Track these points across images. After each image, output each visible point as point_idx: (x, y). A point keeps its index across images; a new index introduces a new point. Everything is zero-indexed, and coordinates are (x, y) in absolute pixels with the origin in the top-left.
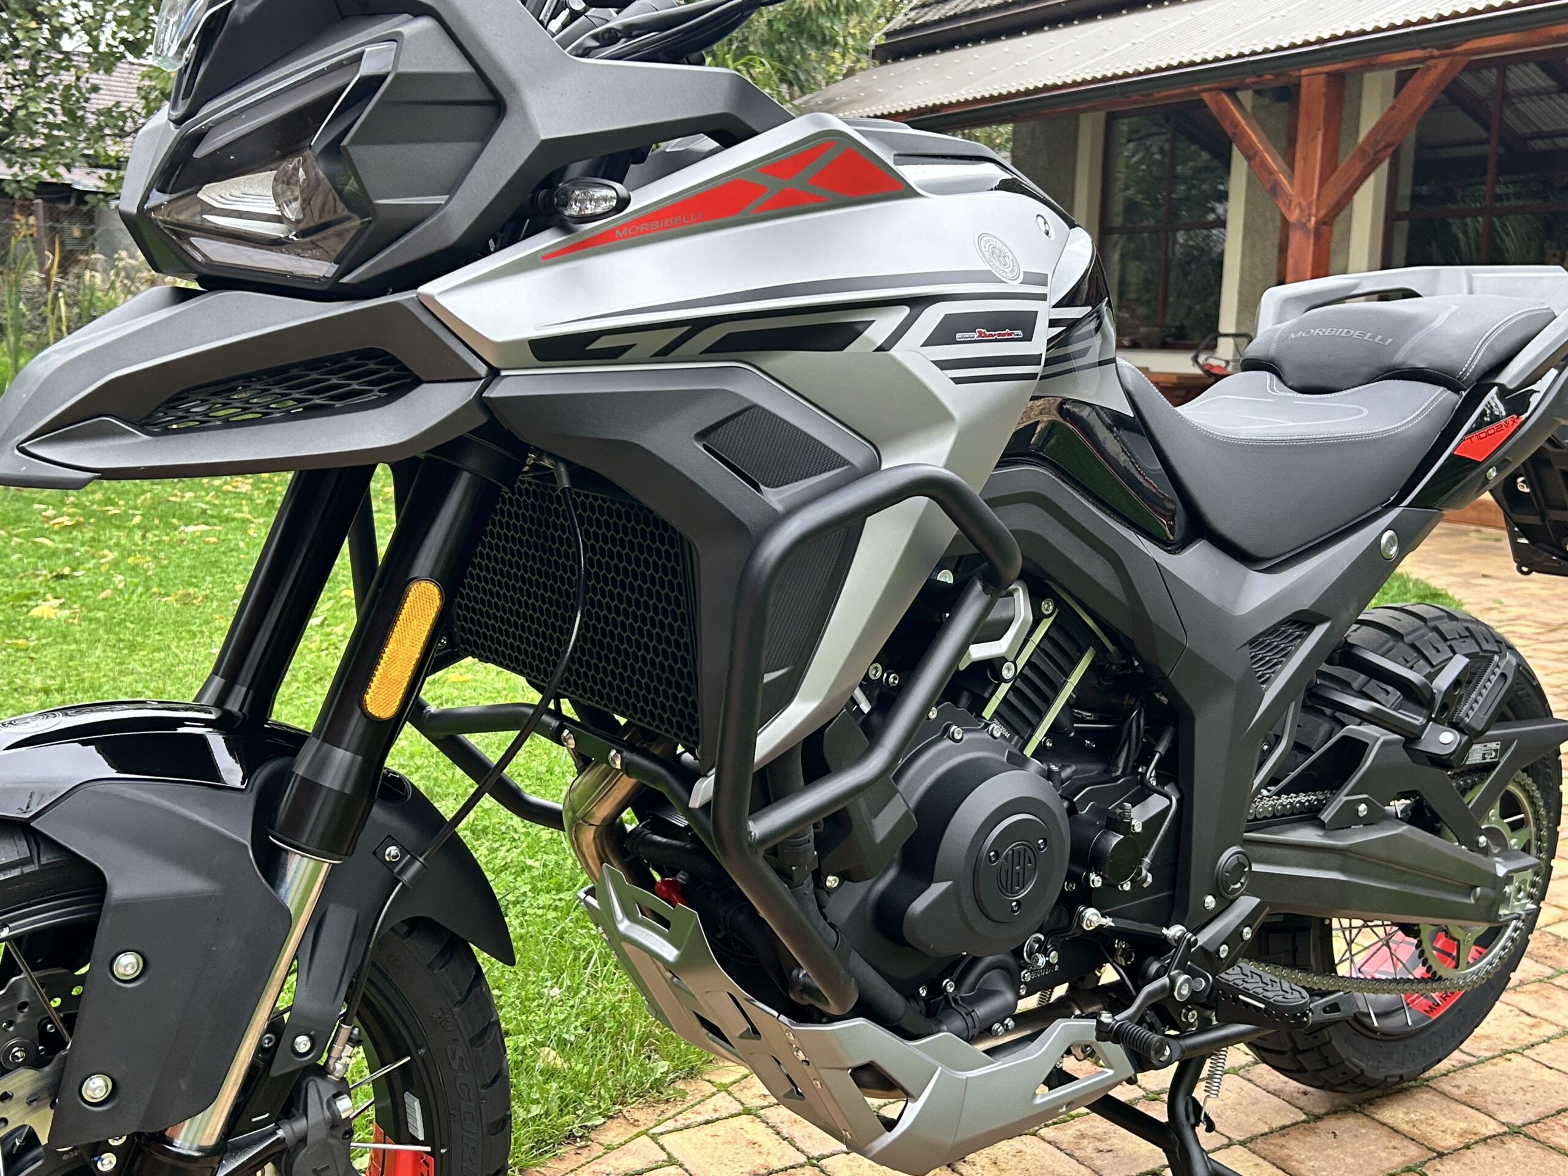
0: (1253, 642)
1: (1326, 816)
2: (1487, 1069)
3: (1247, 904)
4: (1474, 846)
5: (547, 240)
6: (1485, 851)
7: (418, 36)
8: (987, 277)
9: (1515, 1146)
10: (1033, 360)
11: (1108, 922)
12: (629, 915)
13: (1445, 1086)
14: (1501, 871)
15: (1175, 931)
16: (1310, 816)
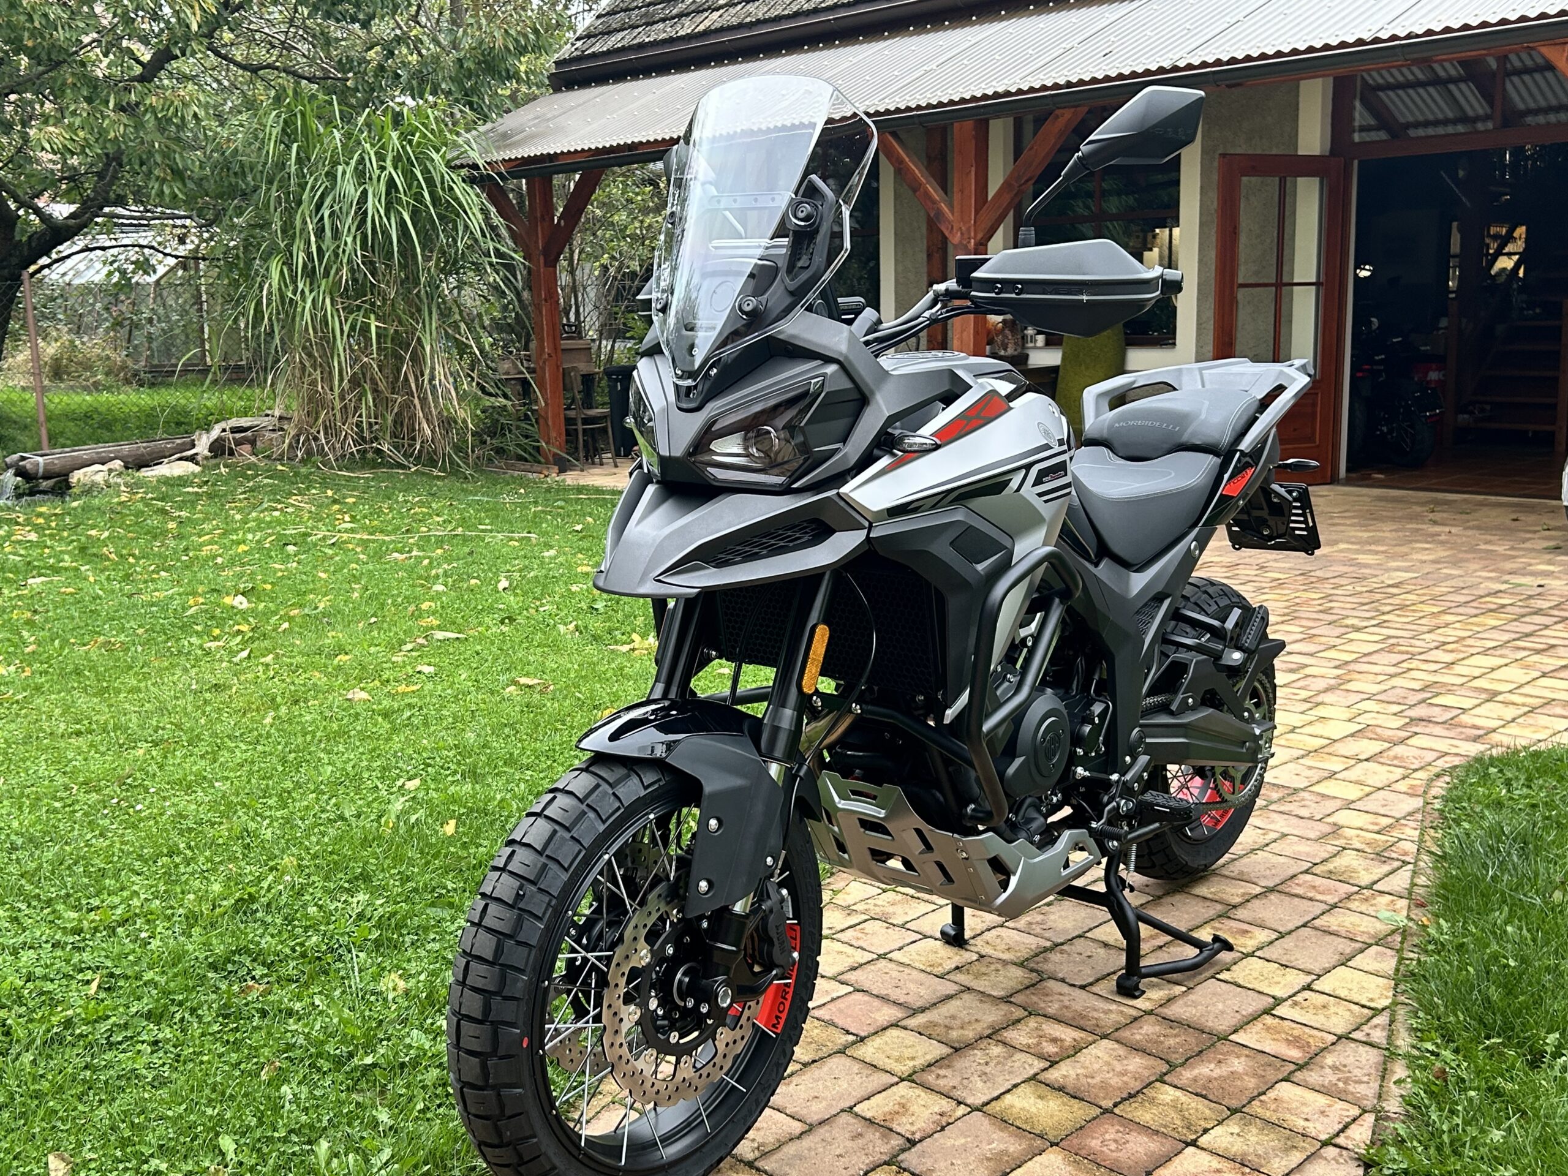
0: (1138, 612)
1: (1174, 707)
3: (1144, 759)
4: (1242, 718)
6: (1247, 721)
7: (833, 374)
9: (1273, 897)
10: (1069, 485)
11: (1087, 774)
14: (1257, 732)
15: (1115, 777)
16: (1164, 708)
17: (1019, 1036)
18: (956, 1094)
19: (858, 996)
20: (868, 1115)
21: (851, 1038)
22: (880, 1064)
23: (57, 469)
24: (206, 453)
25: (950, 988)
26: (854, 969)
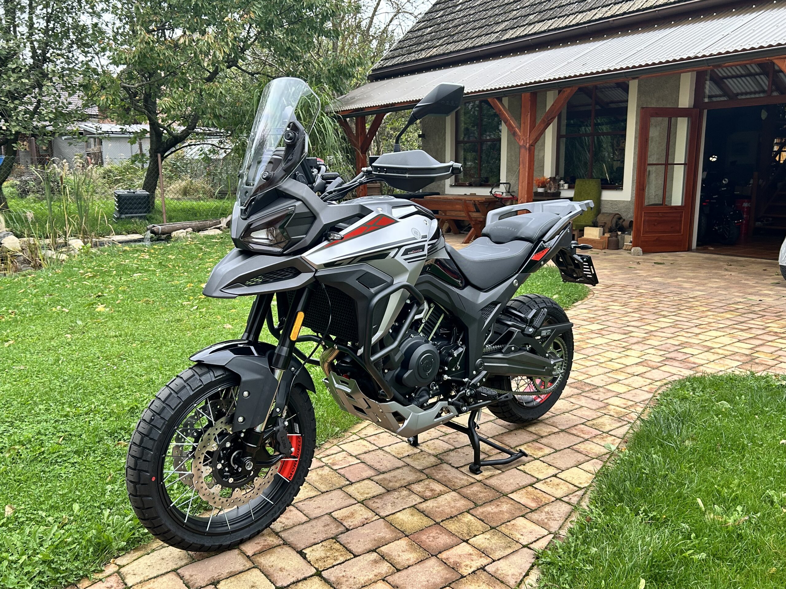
0: (482, 310)
1: (503, 351)
2: (559, 417)
3: (484, 372)
4: (545, 357)
5: (325, 243)
6: (548, 358)
8: (414, 239)
9: (561, 434)
10: (425, 255)
11: (450, 378)
12: (338, 383)
13: (547, 422)
14: (552, 363)
15: (466, 380)
16: (499, 351)
17: (417, 488)
18: (377, 511)
19: (361, 465)
20: (336, 517)
21: (348, 482)
22: (353, 495)
23: (166, 231)
24: (225, 226)
25: (401, 464)
26: (366, 453)
